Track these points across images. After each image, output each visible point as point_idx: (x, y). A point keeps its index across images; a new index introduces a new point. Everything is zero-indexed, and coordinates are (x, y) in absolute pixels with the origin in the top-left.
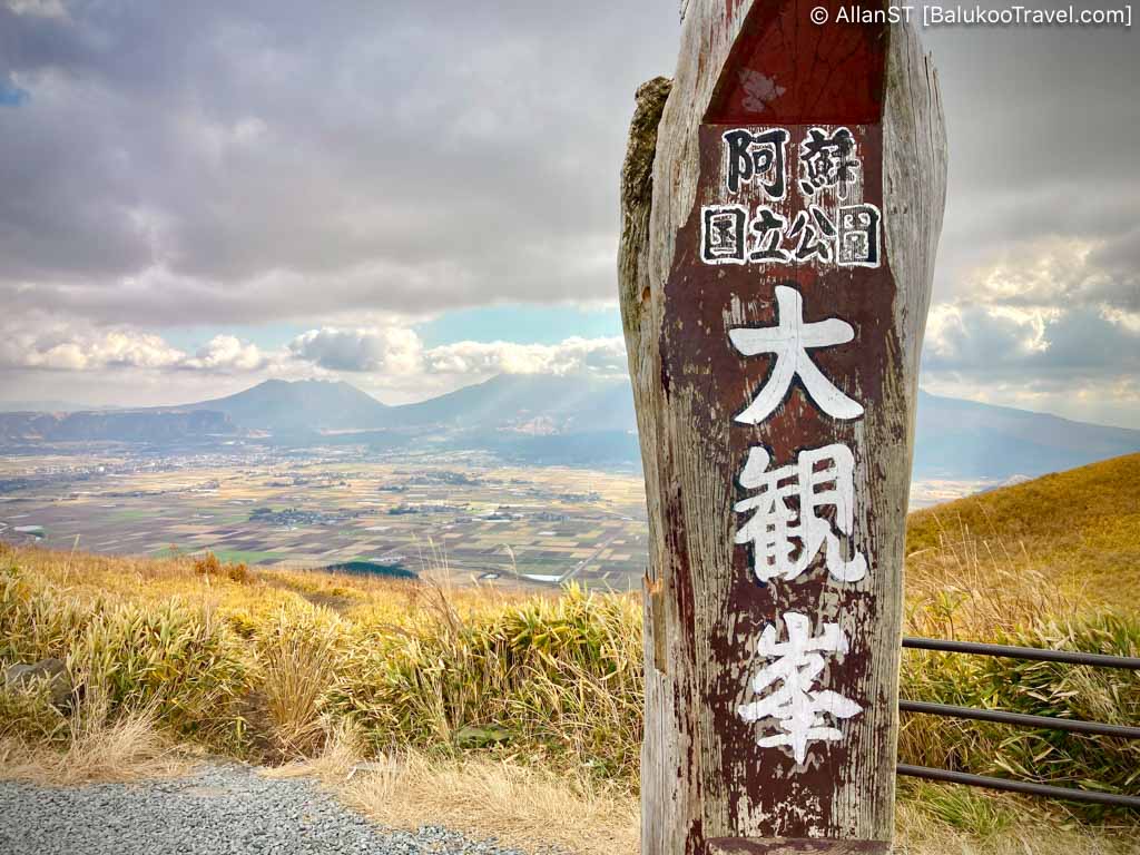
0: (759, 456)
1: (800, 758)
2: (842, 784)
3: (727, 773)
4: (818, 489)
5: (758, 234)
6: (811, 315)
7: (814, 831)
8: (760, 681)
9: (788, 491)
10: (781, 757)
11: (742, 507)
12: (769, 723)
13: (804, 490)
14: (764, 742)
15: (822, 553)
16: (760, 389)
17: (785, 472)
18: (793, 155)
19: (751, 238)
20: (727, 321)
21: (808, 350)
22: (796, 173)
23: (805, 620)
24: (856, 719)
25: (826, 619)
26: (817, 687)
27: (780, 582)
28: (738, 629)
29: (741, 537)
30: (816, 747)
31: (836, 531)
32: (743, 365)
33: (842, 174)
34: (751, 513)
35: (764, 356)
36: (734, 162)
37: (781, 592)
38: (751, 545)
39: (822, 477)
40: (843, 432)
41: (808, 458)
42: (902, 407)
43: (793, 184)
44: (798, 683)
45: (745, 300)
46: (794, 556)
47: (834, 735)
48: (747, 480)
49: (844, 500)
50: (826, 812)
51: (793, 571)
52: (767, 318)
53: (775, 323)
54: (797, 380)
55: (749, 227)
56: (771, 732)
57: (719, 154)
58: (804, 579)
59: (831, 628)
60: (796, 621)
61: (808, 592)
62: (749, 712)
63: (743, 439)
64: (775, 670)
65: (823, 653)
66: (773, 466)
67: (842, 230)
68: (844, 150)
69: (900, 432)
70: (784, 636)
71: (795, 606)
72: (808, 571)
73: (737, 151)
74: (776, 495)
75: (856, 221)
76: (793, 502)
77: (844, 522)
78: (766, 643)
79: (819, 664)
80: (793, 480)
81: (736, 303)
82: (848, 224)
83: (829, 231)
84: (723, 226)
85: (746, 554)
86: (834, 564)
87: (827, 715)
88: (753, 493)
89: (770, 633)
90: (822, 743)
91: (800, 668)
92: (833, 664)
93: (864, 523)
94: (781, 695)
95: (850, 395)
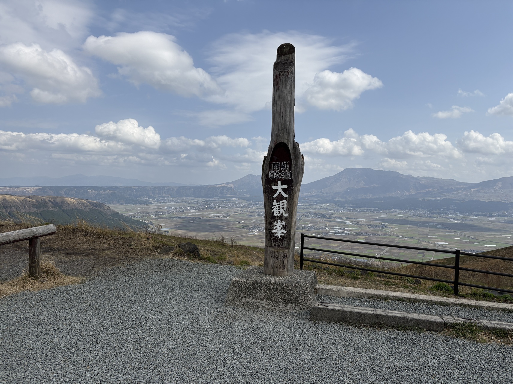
0: (275, 201)
1: (279, 237)
2: (284, 241)
3: (271, 238)
4: (282, 205)
5: (276, 175)
6: (282, 184)
7: (281, 246)
8: (275, 228)
9: (278, 205)
10: (277, 237)
11: (273, 207)
12: (276, 233)
13: (280, 206)
14: (275, 235)
15: (282, 213)
16: (276, 193)
17: (278, 203)
18: (280, 165)
19: (275, 175)
20: (272, 185)
21: (282, 189)
22: (281, 167)
23: (280, 221)
24: (286, 233)
25: (283, 221)
26: (281, 229)
27: (277, 216)
28: (272, 221)
29: (273, 211)
30: (281, 236)
31: (284, 210)
32: (274, 190)
33: (287, 167)
34: (274, 208)
35: (276, 189)
36: (273, 166)
37: (277, 217)
38: (274, 212)
39: (283, 204)
40: (286, 199)
41: (281, 202)
42: (293, 196)
43: (280, 169)
44: (279, 228)
45: (274, 183)
46: (279, 213)
47: (284, 235)
48: (274, 204)
49: (285, 207)
50: (282, 244)
51: (279, 215)
52: (277, 185)
53: (278, 185)
54: (280, 192)
55: (275, 174)
56: (276, 234)
57: (271, 165)
58: (280, 216)
59: (283, 222)
60: (279, 221)
61: (281, 218)
62: (273, 231)
63: (274, 199)
64: (276, 226)
65: (282, 225)
66: (277, 203)
67: (286, 174)
68: (287, 164)
69: (293, 199)
70: (277, 223)
71: (279, 219)
72: (281, 215)
73: (274, 165)
74: (277, 206)
75: (288, 173)
76: (279, 207)
77: (285, 209)
78: (275, 223)
79: (282, 226)
80: (279, 204)
81: (273, 183)
82: (287, 173)
83: (285, 174)
84: (272, 174)
85: (273, 213)
86: (284, 214)
87: (283, 232)
88: (274, 206)
89: (276, 222)
90: (282, 236)
91: (279, 227)
92: (283, 226)
93: (288, 210)
94: (277, 230)
95: (287, 194)
